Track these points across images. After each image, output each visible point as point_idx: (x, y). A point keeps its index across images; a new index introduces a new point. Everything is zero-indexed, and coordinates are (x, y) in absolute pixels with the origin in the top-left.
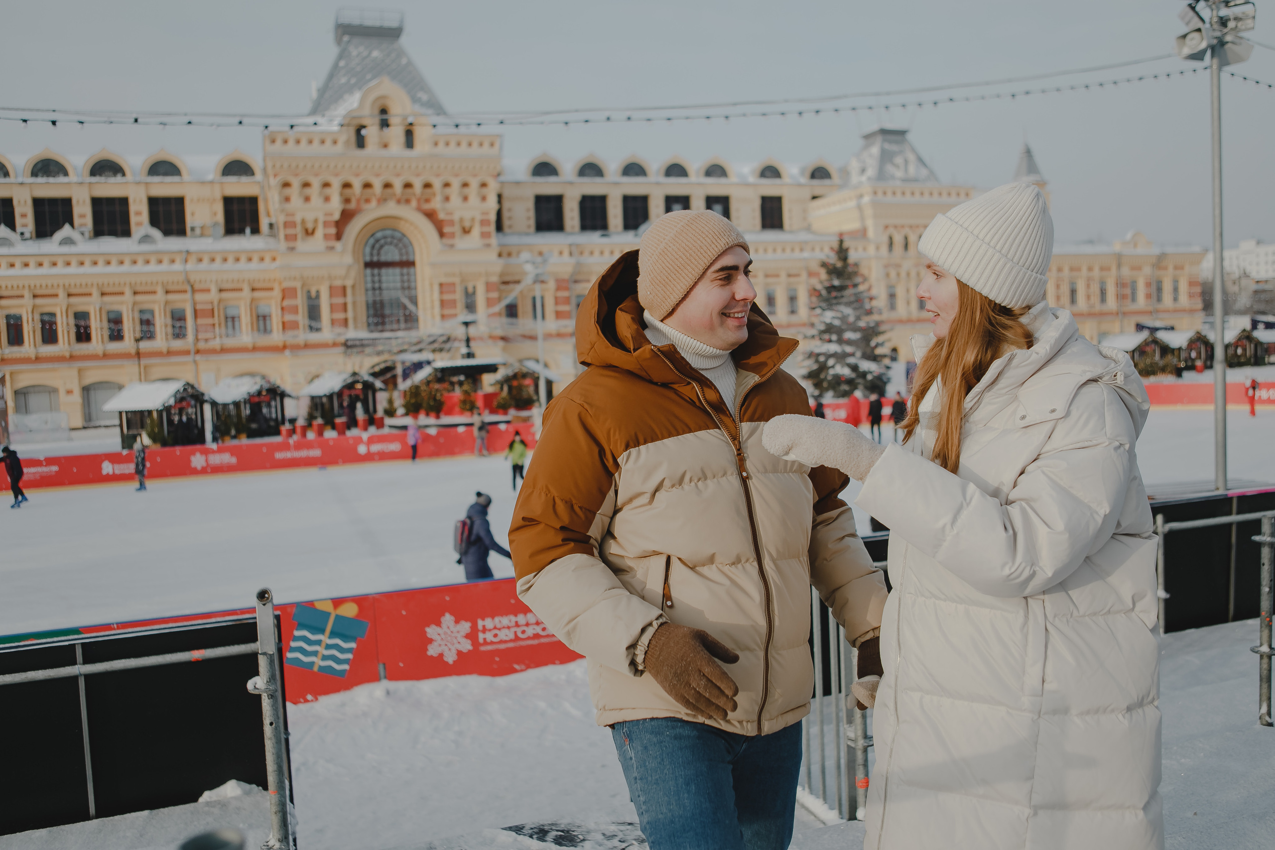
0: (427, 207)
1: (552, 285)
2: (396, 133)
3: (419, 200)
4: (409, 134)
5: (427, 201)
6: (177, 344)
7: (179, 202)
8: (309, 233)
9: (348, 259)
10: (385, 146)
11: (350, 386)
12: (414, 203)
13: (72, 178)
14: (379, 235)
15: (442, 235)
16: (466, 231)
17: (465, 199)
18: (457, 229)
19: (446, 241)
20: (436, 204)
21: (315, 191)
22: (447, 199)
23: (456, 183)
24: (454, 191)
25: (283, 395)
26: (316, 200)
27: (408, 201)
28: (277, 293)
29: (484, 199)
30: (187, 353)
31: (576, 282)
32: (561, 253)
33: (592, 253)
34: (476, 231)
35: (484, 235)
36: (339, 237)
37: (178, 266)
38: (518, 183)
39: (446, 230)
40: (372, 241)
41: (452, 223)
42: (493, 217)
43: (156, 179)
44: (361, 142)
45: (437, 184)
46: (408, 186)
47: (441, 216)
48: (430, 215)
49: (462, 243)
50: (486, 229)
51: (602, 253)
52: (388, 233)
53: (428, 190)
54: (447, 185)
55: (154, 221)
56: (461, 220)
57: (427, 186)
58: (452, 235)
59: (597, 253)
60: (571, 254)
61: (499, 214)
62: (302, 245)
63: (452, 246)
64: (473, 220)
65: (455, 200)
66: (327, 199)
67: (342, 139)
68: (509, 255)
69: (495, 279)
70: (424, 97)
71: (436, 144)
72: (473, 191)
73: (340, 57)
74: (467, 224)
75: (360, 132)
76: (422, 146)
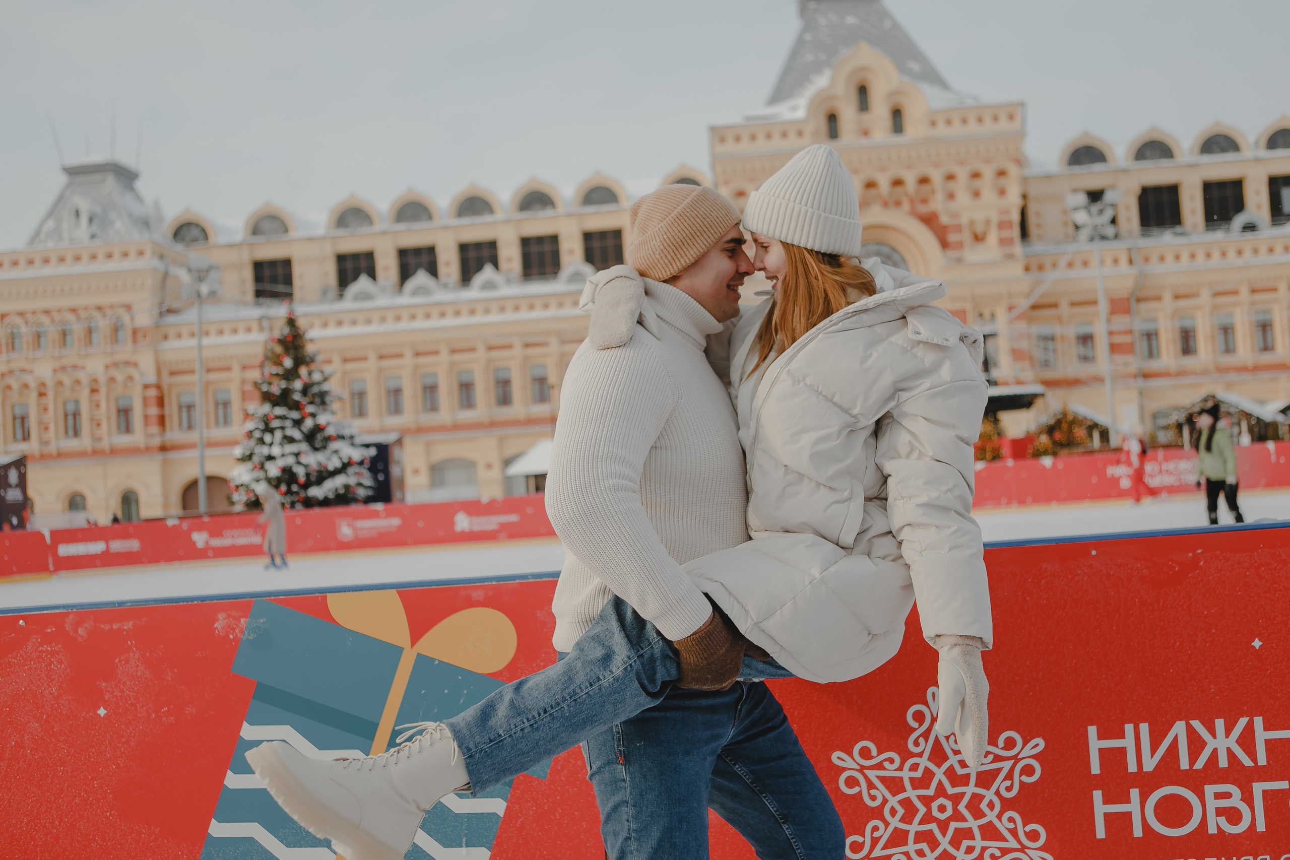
0: (923, 209)
1: (1102, 307)
2: (880, 111)
3: (912, 202)
4: (897, 114)
5: (925, 201)
7: (617, 234)
10: (866, 133)
12: (906, 206)
13: (499, 216)
15: (945, 244)
16: (979, 238)
17: (976, 194)
18: (966, 236)
19: (951, 253)
20: (938, 204)
22: (951, 196)
23: (962, 174)
24: (961, 185)
27: (898, 204)
29: (1002, 192)
31: (1139, 300)
32: (1116, 261)
33: (1162, 259)
34: (993, 238)
35: (1004, 242)
38: (1048, 177)
39: (952, 238)
41: (959, 228)
42: (1016, 217)
43: (591, 209)
44: (834, 131)
45: (937, 177)
46: (898, 183)
47: (944, 219)
48: (929, 220)
49: (974, 255)
50: (1006, 234)
51: (1177, 257)
53: (925, 188)
54: (950, 178)
55: (589, 257)
56: (972, 223)
57: (924, 181)
58: (960, 245)
59: (1170, 258)
60: (1131, 262)
61: (1023, 213)
63: (959, 261)
64: (988, 222)
65: (963, 198)
67: (809, 129)
68: (1041, 268)
69: (1021, 302)
70: (915, 67)
71: (933, 124)
72: (986, 185)
73: (806, 29)
74: (979, 229)
75: (832, 118)
76: (914, 129)
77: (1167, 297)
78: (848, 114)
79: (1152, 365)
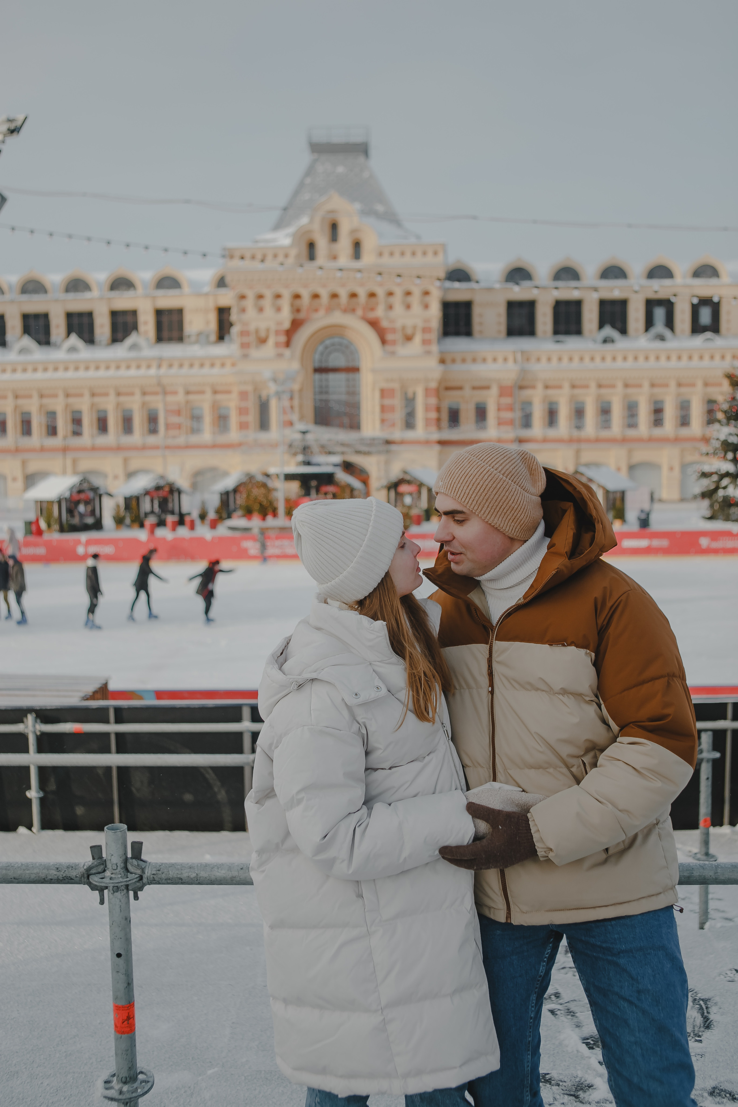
0: (371, 315)
1: (494, 391)
2: (344, 244)
3: (363, 309)
4: (357, 245)
5: (372, 309)
6: (151, 440)
8: (263, 341)
9: (295, 366)
10: (335, 258)
12: (359, 312)
14: (328, 342)
15: (384, 341)
16: (409, 338)
17: (408, 307)
18: (398, 336)
19: (389, 348)
20: (380, 312)
21: (267, 303)
22: (390, 307)
23: (399, 292)
24: (397, 300)
26: (269, 311)
27: (353, 310)
28: (235, 396)
29: (426, 306)
30: (156, 448)
31: (521, 388)
32: (505, 360)
33: (538, 360)
34: (418, 339)
35: (425, 342)
36: (288, 344)
39: (389, 337)
40: (321, 348)
41: (394, 330)
42: (435, 325)
43: (161, 292)
44: (312, 256)
45: (381, 293)
46: (353, 295)
47: (385, 324)
48: (374, 324)
49: (405, 350)
50: (427, 336)
51: (549, 359)
52: (336, 340)
53: (373, 300)
54: (390, 294)
56: (404, 328)
57: (372, 295)
58: (394, 343)
59: (544, 360)
62: (255, 353)
63: (393, 353)
64: (415, 327)
65: (399, 309)
66: (279, 309)
67: (293, 252)
68: (453, 361)
69: (433, 385)
70: (380, 208)
71: (380, 255)
72: (416, 299)
74: (409, 332)
75: (311, 246)
76: (368, 258)
77: (540, 386)
78: (322, 244)
79: (525, 433)
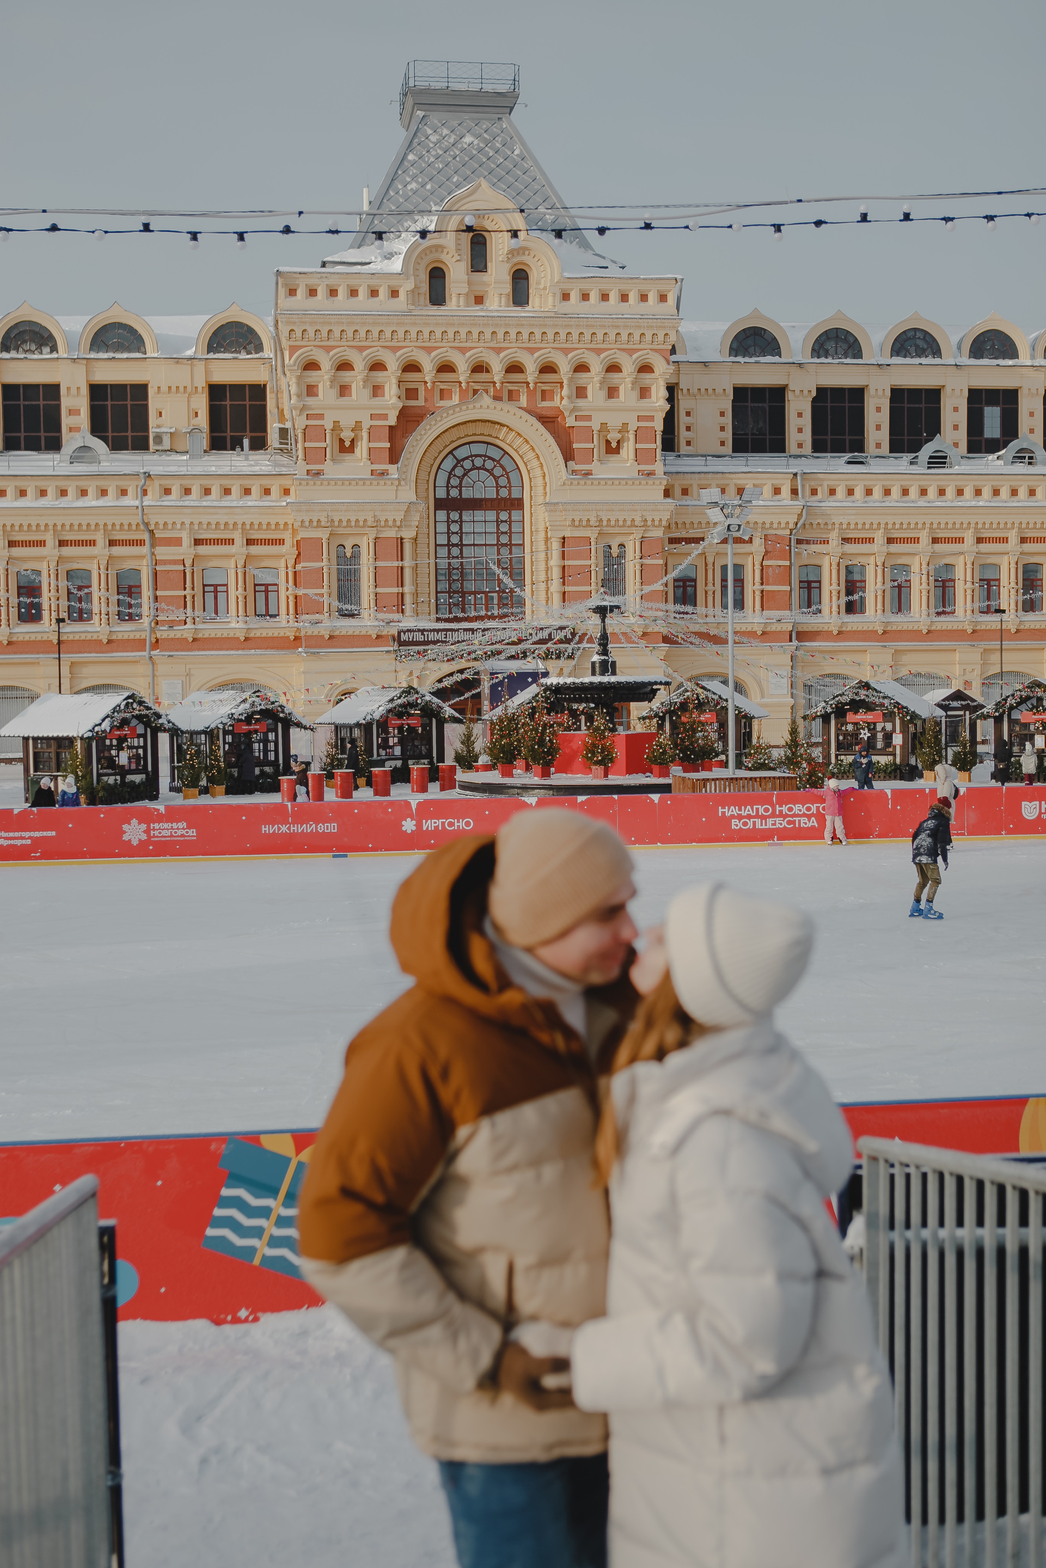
0: (545, 406)
1: (758, 546)
2: (498, 274)
3: (531, 394)
4: (520, 277)
5: (547, 395)
6: (125, 630)
7: (140, 391)
8: (346, 448)
9: (408, 494)
10: (479, 300)
11: (400, 712)
12: (524, 401)
14: (461, 453)
15: (568, 455)
16: (612, 449)
17: (613, 392)
18: (597, 445)
19: (576, 465)
20: (562, 401)
21: (356, 378)
22: (581, 392)
23: (597, 365)
24: (593, 380)
25: (288, 723)
26: (359, 393)
27: (512, 396)
28: (288, 550)
29: (644, 393)
30: (139, 644)
31: (801, 541)
32: (777, 491)
33: (832, 492)
34: (628, 450)
35: (642, 456)
36: (394, 457)
37: (130, 501)
38: (705, 365)
39: (577, 446)
40: (449, 464)
41: (587, 433)
42: (659, 425)
43: (103, 355)
44: (437, 296)
45: (565, 367)
46: (515, 368)
47: (569, 422)
48: (549, 421)
49: (605, 469)
50: (646, 446)
51: (851, 491)
52: (477, 449)
53: (549, 377)
54: (581, 368)
55: (98, 428)
57: (548, 369)
58: (587, 456)
59: (842, 492)
60: (794, 492)
61: (670, 420)
62: (331, 469)
63: (586, 474)
64: (624, 429)
65: (595, 394)
66: (377, 391)
67: (406, 287)
68: (685, 491)
69: (657, 533)
70: (548, 215)
71: (566, 297)
72: (626, 379)
73: (409, 147)
74: (614, 437)
75: (437, 275)
76: (541, 302)
77: (834, 537)
78: (457, 272)
79: (810, 622)
